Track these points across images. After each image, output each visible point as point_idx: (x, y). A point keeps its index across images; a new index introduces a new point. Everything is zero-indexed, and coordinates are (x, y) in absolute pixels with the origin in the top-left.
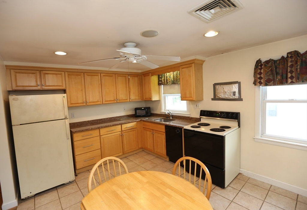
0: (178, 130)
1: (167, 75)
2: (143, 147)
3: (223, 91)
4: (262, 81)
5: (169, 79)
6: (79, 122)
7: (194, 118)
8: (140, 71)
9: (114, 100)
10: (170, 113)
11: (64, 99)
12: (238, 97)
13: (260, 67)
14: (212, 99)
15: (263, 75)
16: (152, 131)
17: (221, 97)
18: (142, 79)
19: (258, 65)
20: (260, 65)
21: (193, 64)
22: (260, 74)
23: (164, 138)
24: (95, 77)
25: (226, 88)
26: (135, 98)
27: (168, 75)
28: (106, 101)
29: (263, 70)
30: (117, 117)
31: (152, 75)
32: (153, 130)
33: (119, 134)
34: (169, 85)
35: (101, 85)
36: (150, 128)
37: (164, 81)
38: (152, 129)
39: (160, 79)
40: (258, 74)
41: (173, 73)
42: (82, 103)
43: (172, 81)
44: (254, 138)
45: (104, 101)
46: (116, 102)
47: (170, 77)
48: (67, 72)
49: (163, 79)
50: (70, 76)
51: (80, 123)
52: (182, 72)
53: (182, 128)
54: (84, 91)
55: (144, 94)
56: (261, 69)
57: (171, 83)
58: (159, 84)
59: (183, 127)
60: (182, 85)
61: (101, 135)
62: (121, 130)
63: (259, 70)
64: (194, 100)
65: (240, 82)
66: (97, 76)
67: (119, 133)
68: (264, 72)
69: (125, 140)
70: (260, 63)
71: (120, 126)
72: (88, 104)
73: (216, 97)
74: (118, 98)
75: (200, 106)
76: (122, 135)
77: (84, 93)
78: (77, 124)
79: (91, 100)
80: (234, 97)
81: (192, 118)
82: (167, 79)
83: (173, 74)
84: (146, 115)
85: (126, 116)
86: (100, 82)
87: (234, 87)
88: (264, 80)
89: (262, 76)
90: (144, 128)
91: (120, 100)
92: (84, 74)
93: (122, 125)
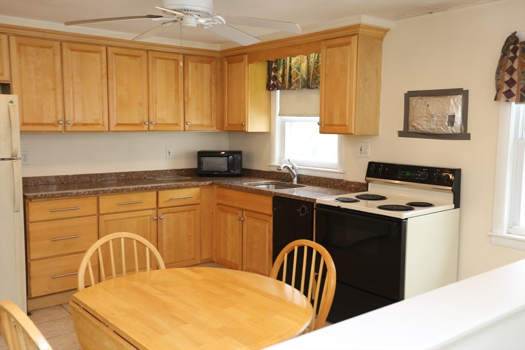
0: (303, 209)
1: (293, 61)
2: (214, 259)
3: (427, 113)
4: (514, 90)
5: (297, 75)
6: (40, 178)
7: (352, 183)
8: (218, 48)
9: (140, 124)
10: (293, 168)
11: (11, 108)
12: (461, 129)
13: (511, 55)
14: (401, 134)
15: (518, 74)
16: (240, 212)
17: (420, 127)
18: (222, 70)
19: (508, 48)
20: (514, 48)
21: (353, 37)
22: (511, 71)
23: (269, 231)
24: (92, 55)
25: (434, 103)
26: (199, 123)
27: (295, 63)
28: (118, 125)
29: (519, 62)
30: (146, 172)
31: (250, 62)
32: (242, 210)
33: (150, 215)
34: (294, 92)
35: (106, 79)
36: (235, 205)
37: (283, 79)
38: (240, 206)
39: (273, 74)
40: (506, 71)
41: (308, 59)
42: (53, 124)
43: (304, 80)
44: (491, 236)
45: (113, 123)
46: (146, 128)
47: (299, 69)
48: (14, 35)
49: (281, 72)
50: (22, 47)
51: (43, 181)
52: (326, 57)
53: (313, 203)
54: (59, 91)
55: (226, 112)
56: (513, 59)
57: (301, 86)
58: (270, 87)
59: (315, 200)
60: (323, 91)
61: (101, 212)
62: (155, 206)
63: (509, 61)
64: (351, 134)
65: (467, 91)
66: (98, 53)
67: (151, 212)
68: (518, 68)
69: (165, 232)
70: (513, 44)
71: (154, 193)
72: (69, 128)
73: (408, 128)
74: (151, 120)
75: (369, 150)
76: (157, 219)
77: (59, 97)
78: (33, 181)
79: (78, 118)
80: (451, 130)
81: (348, 183)
82: (290, 73)
83: (306, 62)
84: (229, 171)
85: (171, 170)
86: (105, 71)
87: (452, 102)
88: (518, 88)
89: (515, 76)
90: (218, 204)
91: (156, 124)
92: (61, 45)
93: (160, 193)
